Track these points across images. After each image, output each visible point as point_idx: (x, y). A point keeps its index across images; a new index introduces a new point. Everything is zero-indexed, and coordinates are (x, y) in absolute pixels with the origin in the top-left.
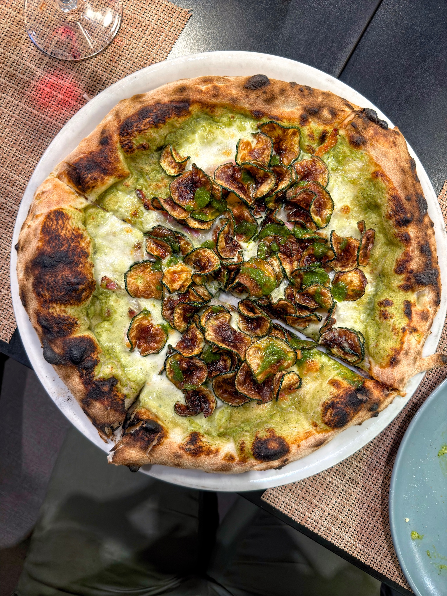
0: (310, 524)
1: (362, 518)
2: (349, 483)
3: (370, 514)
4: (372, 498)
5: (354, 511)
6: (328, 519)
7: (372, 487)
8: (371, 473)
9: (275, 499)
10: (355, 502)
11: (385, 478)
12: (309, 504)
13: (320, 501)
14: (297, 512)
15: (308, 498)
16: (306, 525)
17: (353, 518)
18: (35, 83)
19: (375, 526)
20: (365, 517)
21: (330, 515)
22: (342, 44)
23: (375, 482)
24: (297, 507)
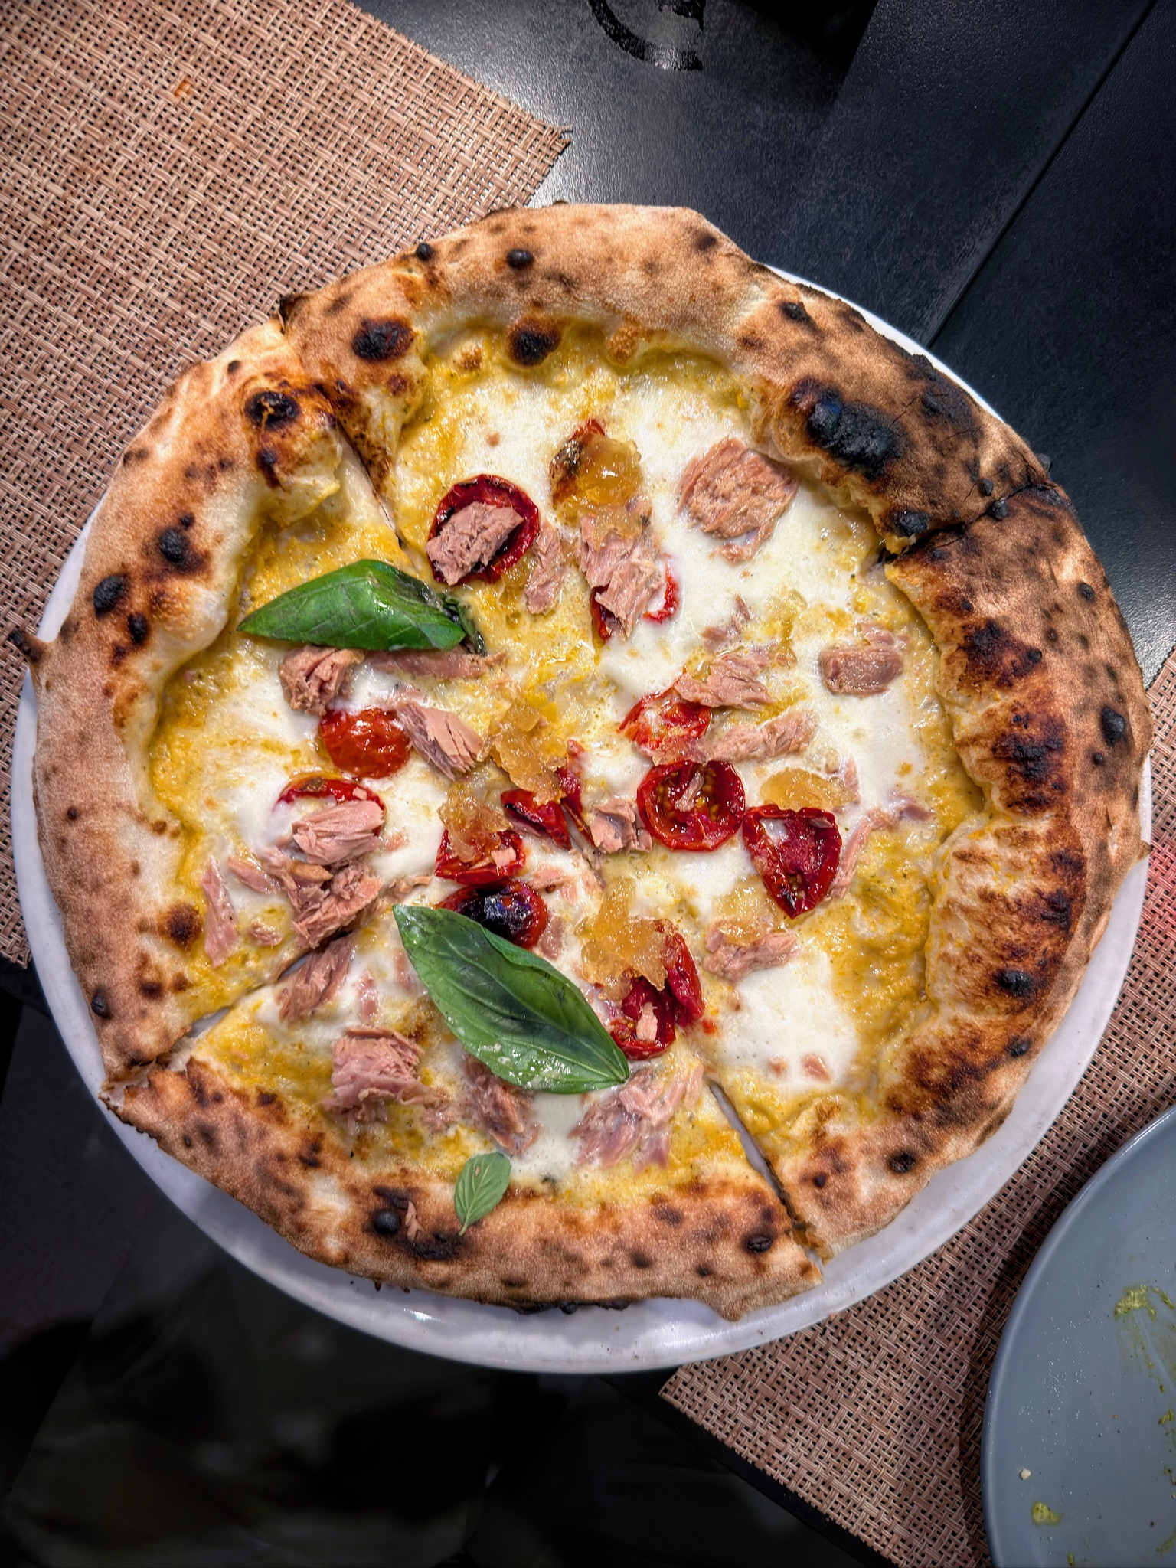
0: (781, 1467)
1: (912, 1460)
2: (886, 1368)
3: (934, 1451)
4: (943, 1409)
5: (894, 1440)
6: (828, 1456)
7: (944, 1383)
8: (944, 1346)
9: (696, 1397)
10: (898, 1419)
11: (980, 1361)
12: (781, 1416)
13: (811, 1411)
14: (749, 1435)
15: (781, 1401)
16: (770, 1470)
17: (891, 1458)
18: (143, 285)
19: (943, 1482)
20: (922, 1459)
21: (833, 1449)
22: (952, 254)
23: (952, 1371)
24: (750, 1423)
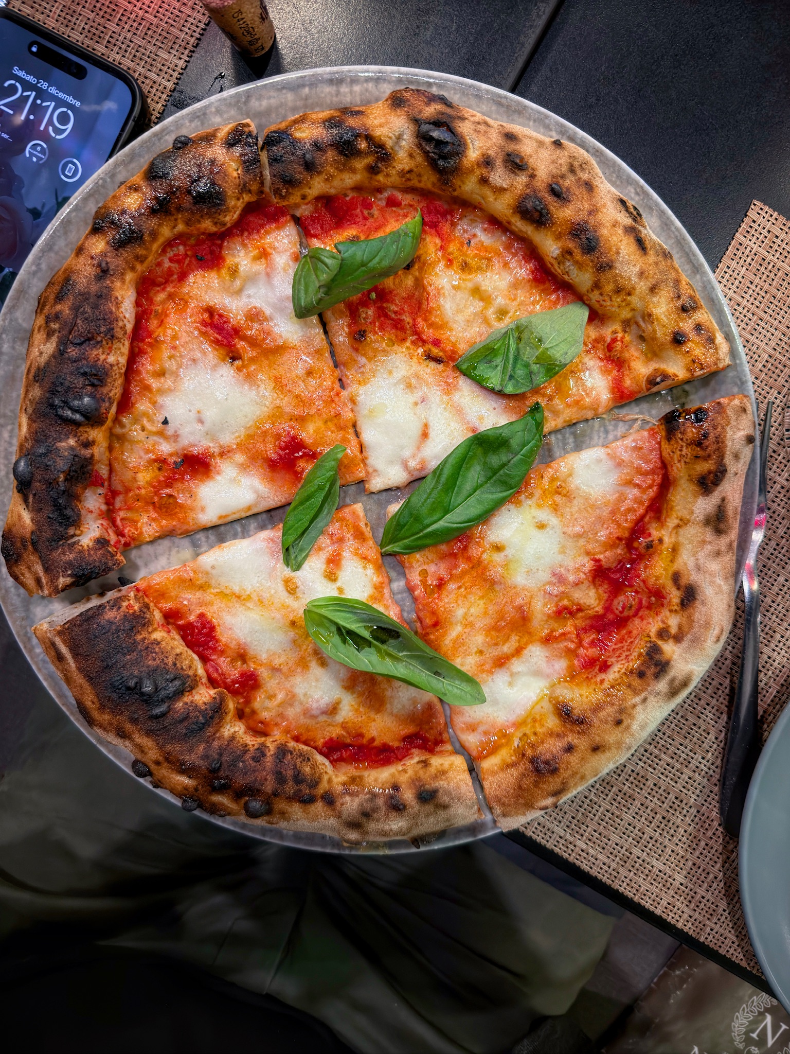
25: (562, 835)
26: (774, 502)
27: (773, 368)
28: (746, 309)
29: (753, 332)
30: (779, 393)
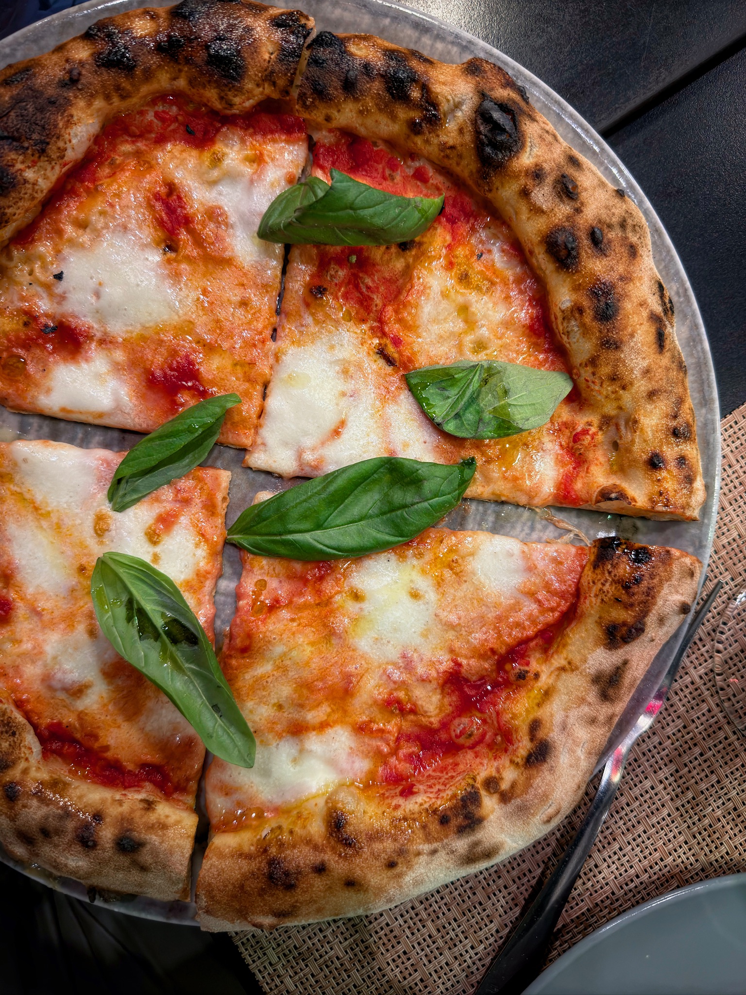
25: (273, 962)
26: (676, 694)
27: (737, 550)
28: (736, 475)
29: (733, 502)
30: (733, 579)
